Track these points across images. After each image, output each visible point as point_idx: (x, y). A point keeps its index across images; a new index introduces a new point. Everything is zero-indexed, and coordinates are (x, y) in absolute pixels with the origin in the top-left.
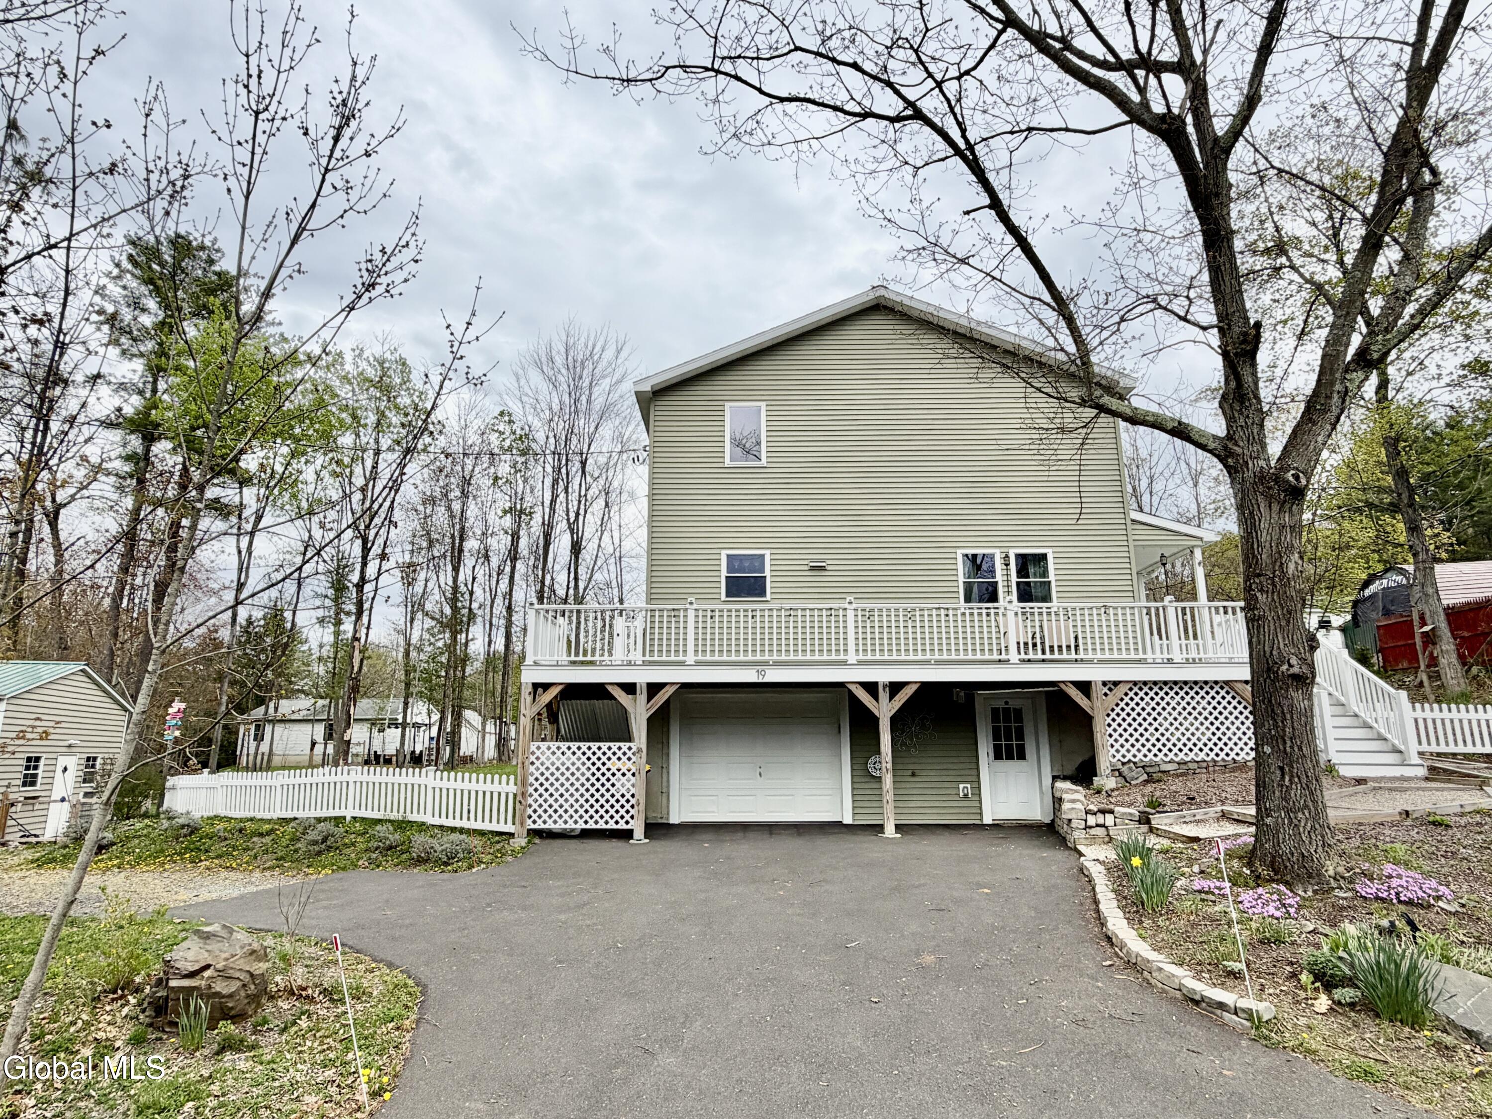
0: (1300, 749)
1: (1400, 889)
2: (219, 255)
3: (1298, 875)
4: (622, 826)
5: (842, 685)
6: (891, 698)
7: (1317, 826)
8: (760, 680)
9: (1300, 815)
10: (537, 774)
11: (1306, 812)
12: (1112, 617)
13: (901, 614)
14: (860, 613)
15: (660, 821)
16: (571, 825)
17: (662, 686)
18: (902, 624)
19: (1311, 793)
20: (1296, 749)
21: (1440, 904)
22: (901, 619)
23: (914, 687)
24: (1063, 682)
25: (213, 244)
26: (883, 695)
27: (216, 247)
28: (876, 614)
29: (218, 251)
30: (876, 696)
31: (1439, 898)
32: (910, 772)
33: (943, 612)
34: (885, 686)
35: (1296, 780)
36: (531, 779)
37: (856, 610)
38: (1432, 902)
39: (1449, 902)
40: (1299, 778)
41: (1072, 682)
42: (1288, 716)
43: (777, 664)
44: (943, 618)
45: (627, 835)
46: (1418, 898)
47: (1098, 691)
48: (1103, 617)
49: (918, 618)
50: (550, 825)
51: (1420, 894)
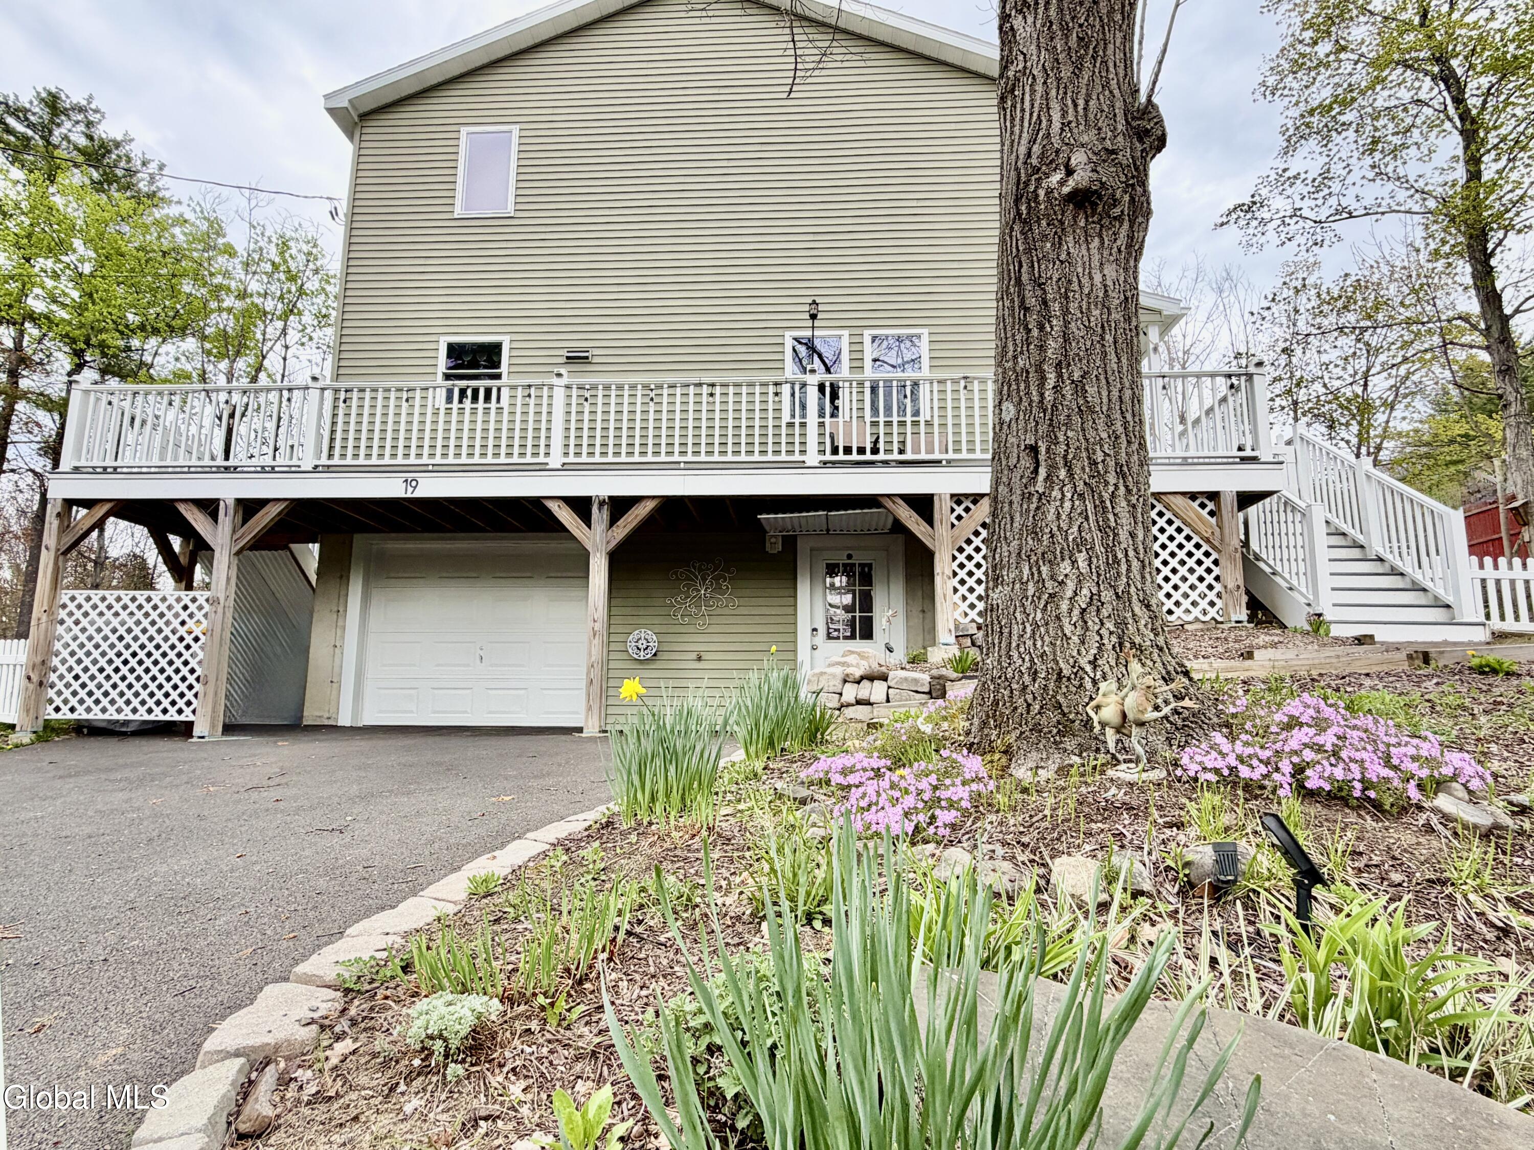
0: (1079, 388)
1: (1308, 755)
2: (98, 116)
3: (1037, 728)
4: (172, 716)
5: (537, 502)
6: (613, 521)
7: (1107, 595)
8: (409, 495)
9: (1065, 567)
10: (67, 638)
11: (1081, 558)
12: (977, 396)
13: (639, 393)
14: (574, 392)
15: (326, 723)
16: (127, 715)
17: (261, 503)
18: (639, 408)
19: (1101, 508)
20: (1068, 390)
21: (1443, 802)
22: (639, 400)
23: (650, 505)
24: (889, 496)
25: (89, 103)
26: (599, 516)
27: (93, 106)
28: (600, 393)
29: (96, 111)
30: (587, 519)
31: (1439, 785)
32: (694, 656)
33: (705, 390)
34: (602, 504)
35: (1063, 473)
36: (58, 646)
37: (568, 387)
38: (1414, 793)
39: (1473, 797)
40: (1070, 470)
41: (902, 497)
42: (1056, 307)
43: (438, 469)
44: (705, 398)
45: (184, 730)
46: (1367, 784)
47: (942, 509)
48: (963, 394)
49: (665, 399)
50: (96, 715)
51: (1377, 771)
